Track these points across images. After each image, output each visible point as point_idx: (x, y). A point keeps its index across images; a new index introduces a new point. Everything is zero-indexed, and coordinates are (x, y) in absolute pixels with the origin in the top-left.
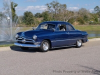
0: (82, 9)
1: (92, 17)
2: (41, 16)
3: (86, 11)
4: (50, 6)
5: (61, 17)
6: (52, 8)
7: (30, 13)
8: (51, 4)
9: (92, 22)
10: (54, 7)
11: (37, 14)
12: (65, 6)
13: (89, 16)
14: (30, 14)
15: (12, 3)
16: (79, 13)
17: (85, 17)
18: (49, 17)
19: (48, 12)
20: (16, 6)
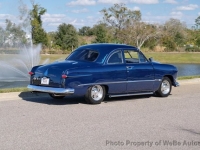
0: (173, 21)
1: (191, 37)
2: (91, 34)
3: (179, 24)
4: (109, 13)
5: (130, 36)
6: (113, 18)
7: (70, 26)
8: (111, 9)
9: (192, 46)
10: (118, 16)
11: (84, 28)
12: (138, 13)
13: (185, 34)
14: (71, 29)
15: (35, 7)
16: (165, 29)
17: (178, 36)
18: (107, 34)
19: (105, 25)
20: (43, 12)
